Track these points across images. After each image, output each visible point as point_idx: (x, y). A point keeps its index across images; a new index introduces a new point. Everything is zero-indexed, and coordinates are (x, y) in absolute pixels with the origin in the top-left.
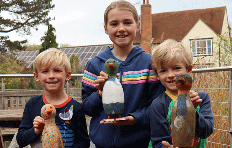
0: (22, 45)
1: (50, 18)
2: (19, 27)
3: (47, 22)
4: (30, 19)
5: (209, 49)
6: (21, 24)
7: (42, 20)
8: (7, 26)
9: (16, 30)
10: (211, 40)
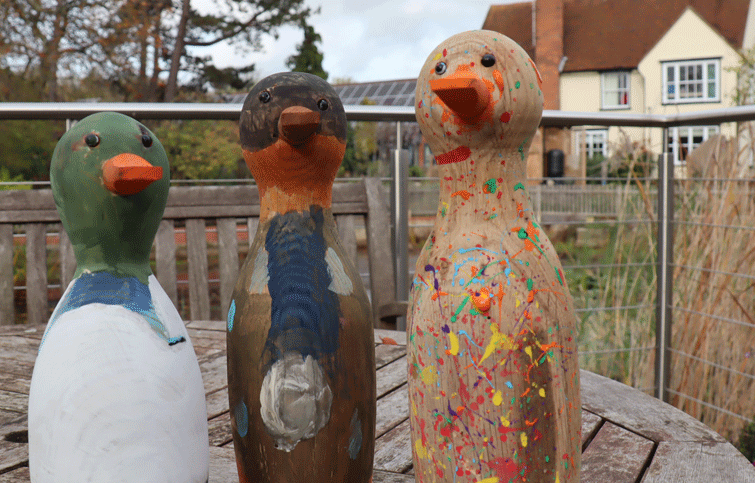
0: (243, 77)
1: (309, 10)
2: (233, 34)
3: (301, 19)
4: (260, 13)
5: (711, 86)
6: (240, 24)
7: (288, 13)
8: (207, 31)
9: (228, 40)
10: (716, 62)
